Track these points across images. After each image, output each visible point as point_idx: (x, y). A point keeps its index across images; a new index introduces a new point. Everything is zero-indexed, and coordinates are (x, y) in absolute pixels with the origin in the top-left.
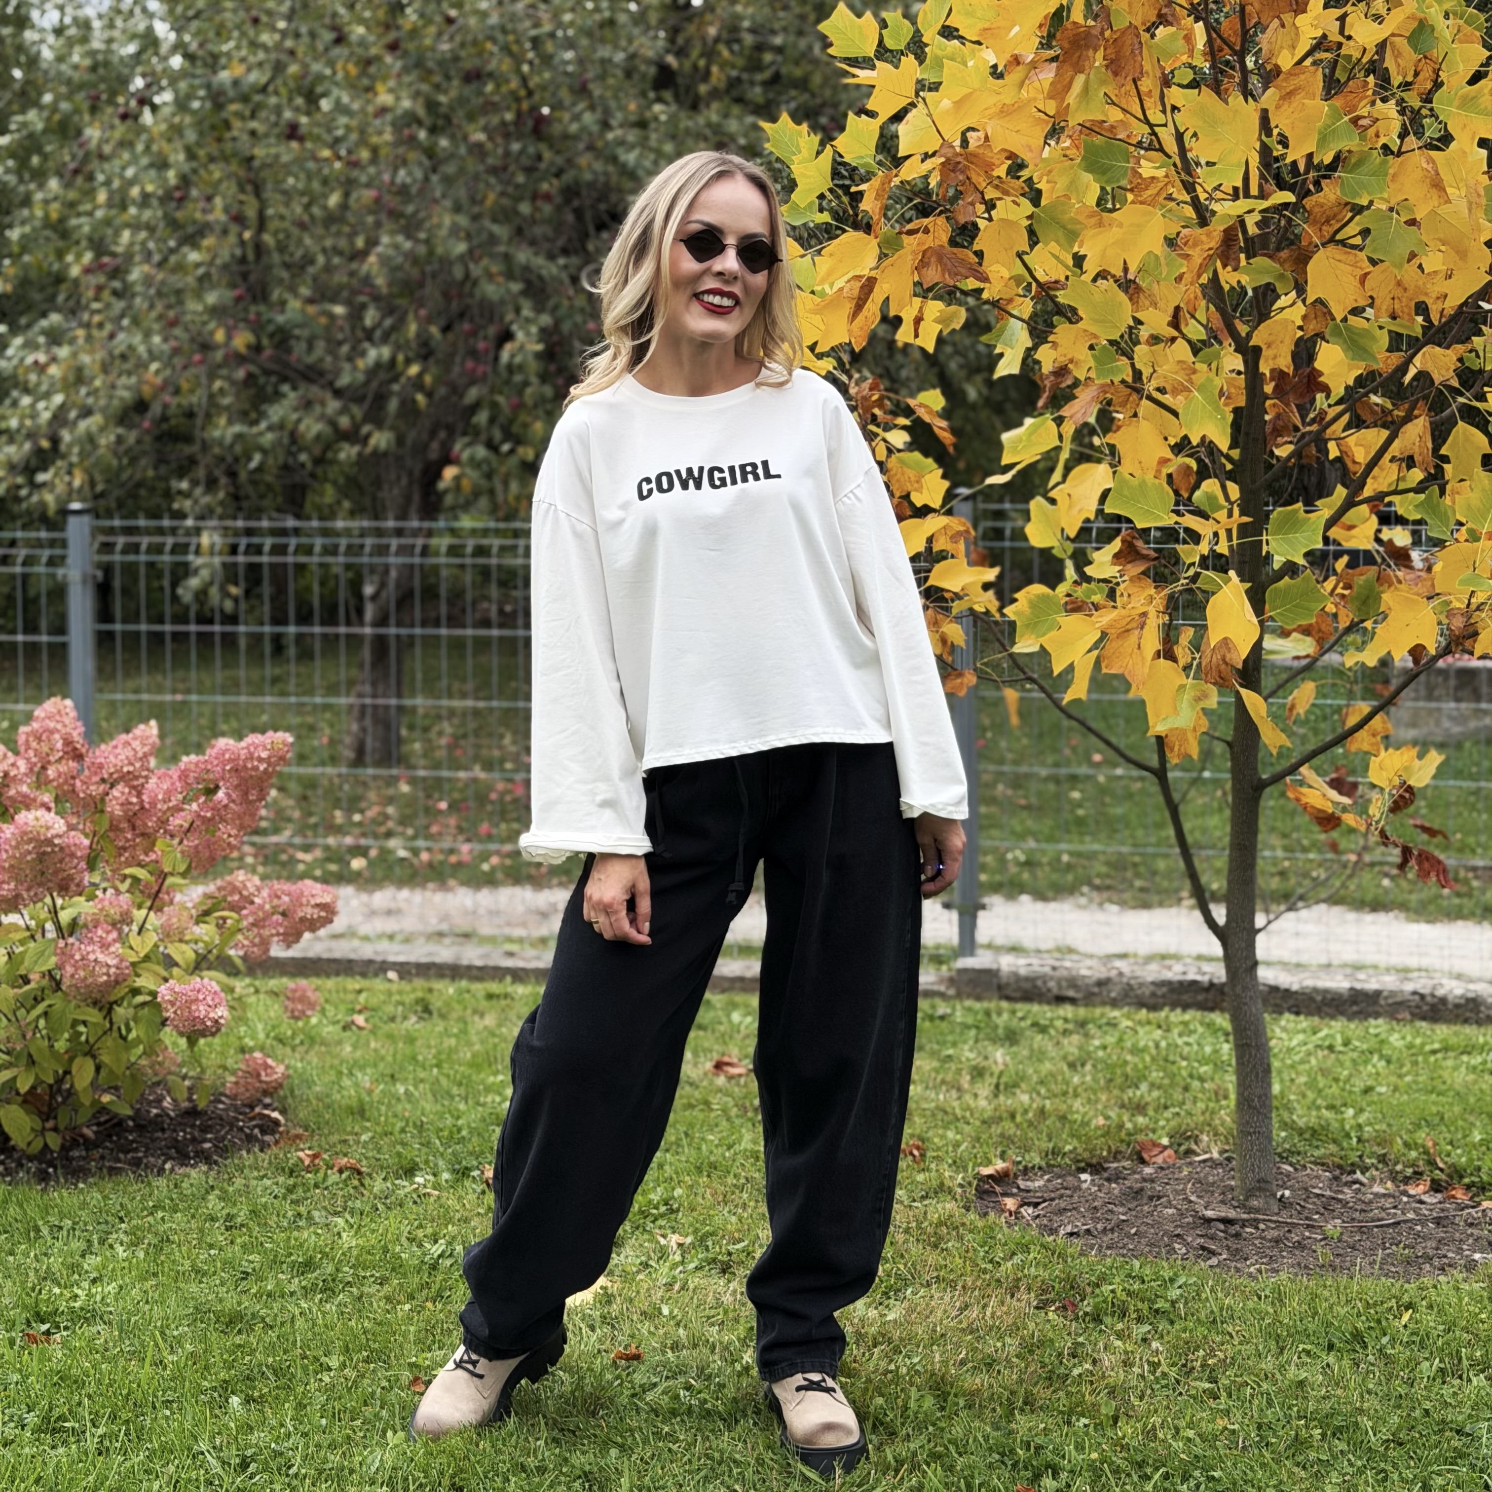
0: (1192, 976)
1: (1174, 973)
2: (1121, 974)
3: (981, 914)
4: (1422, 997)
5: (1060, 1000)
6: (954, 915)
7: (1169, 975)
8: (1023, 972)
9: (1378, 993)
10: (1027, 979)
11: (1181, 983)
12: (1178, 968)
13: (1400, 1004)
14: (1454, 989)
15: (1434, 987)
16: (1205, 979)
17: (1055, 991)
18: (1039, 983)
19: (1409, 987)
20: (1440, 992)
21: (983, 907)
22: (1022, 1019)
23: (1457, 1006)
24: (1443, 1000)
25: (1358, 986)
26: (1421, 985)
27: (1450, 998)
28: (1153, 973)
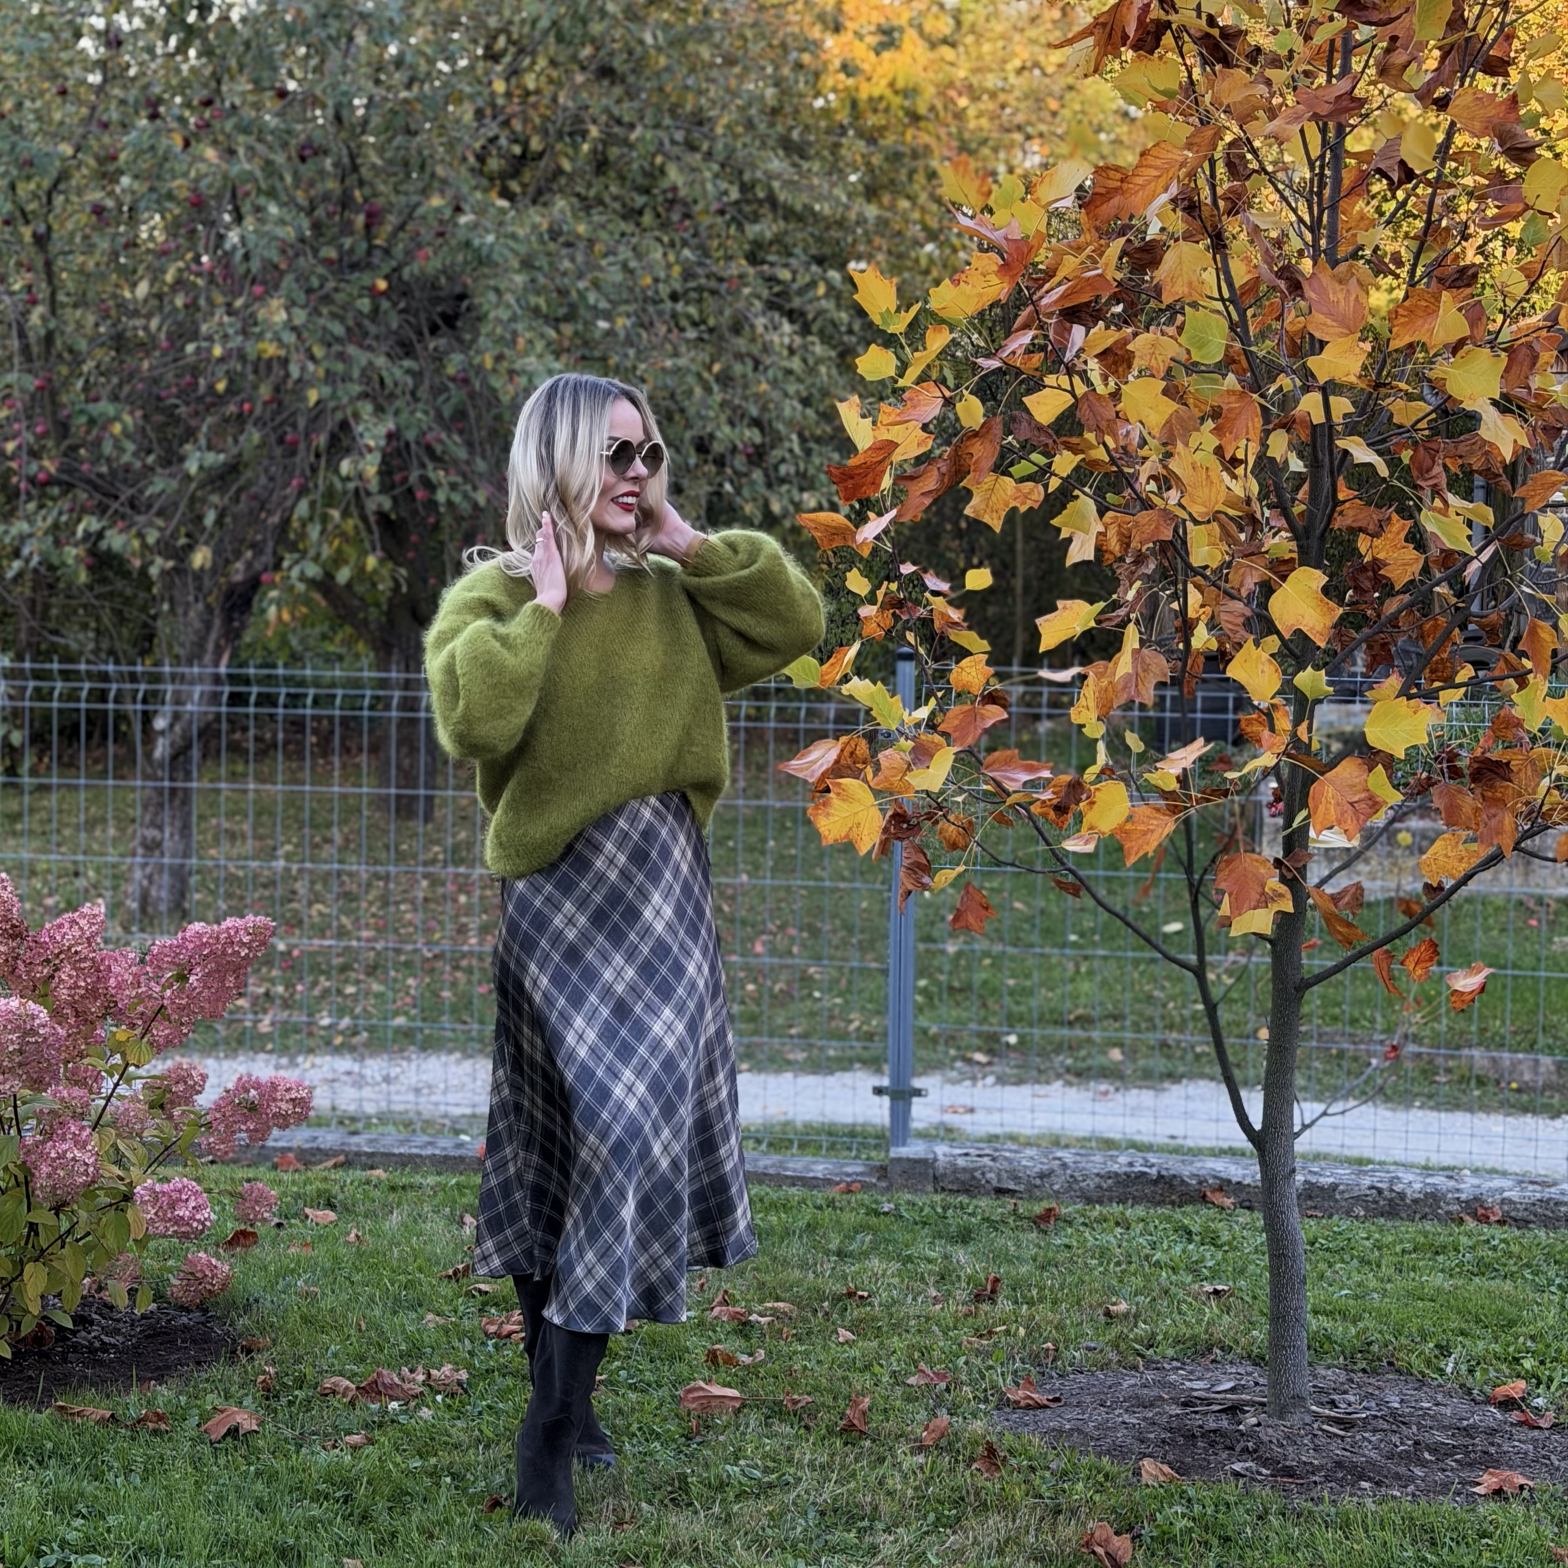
0: (1138, 1168)
1: (1121, 1163)
2: (1064, 1166)
3: (915, 1100)
4: (1380, 1191)
5: (1000, 1191)
6: (886, 1100)
7: (1116, 1168)
8: (961, 1162)
9: (1334, 1187)
10: (964, 1170)
11: (1127, 1175)
12: (1123, 1159)
13: (1357, 1198)
14: (1412, 1184)
15: (1391, 1181)
16: (1154, 1171)
17: (995, 1183)
18: (978, 1174)
19: (1366, 1181)
20: (1398, 1188)
21: (918, 1093)
22: (973, 1214)
23: (1415, 1201)
24: (1402, 1196)
25: (1313, 1179)
26: (1379, 1179)
27: (1409, 1192)
28: (1097, 1163)
